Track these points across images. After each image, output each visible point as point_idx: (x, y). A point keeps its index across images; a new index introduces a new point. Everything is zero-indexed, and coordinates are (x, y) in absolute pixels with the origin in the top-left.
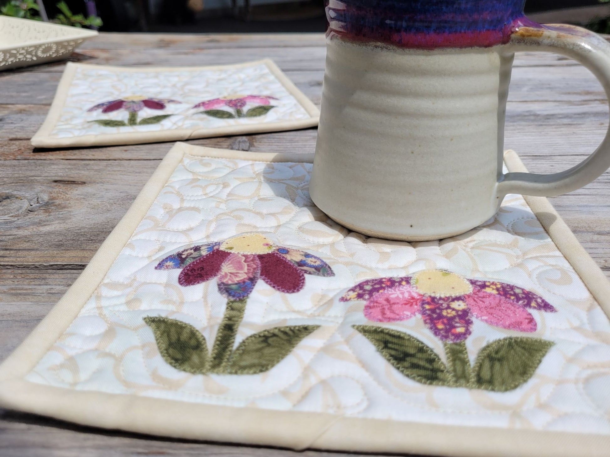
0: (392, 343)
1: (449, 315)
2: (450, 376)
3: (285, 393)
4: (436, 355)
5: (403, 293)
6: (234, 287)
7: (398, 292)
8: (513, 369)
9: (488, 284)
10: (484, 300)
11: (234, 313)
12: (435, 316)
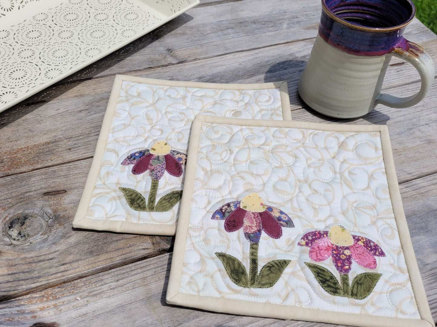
0: (321, 273)
1: (343, 258)
2: (341, 292)
3: (279, 295)
4: (337, 281)
5: (324, 243)
6: (252, 235)
7: (323, 242)
8: (365, 289)
9: (360, 238)
10: (358, 249)
11: (254, 250)
12: (337, 258)
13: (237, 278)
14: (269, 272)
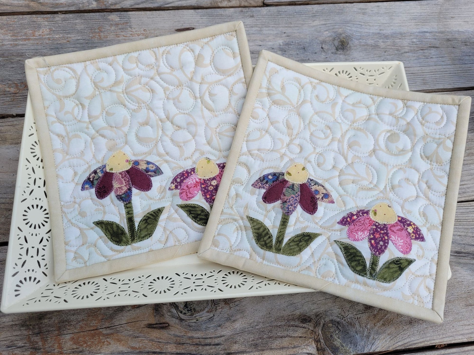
0: (192, 211)
1: (211, 189)
3: (160, 241)
5: (193, 180)
6: (123, 196)
11: (129, 209)
14: (146, 225)
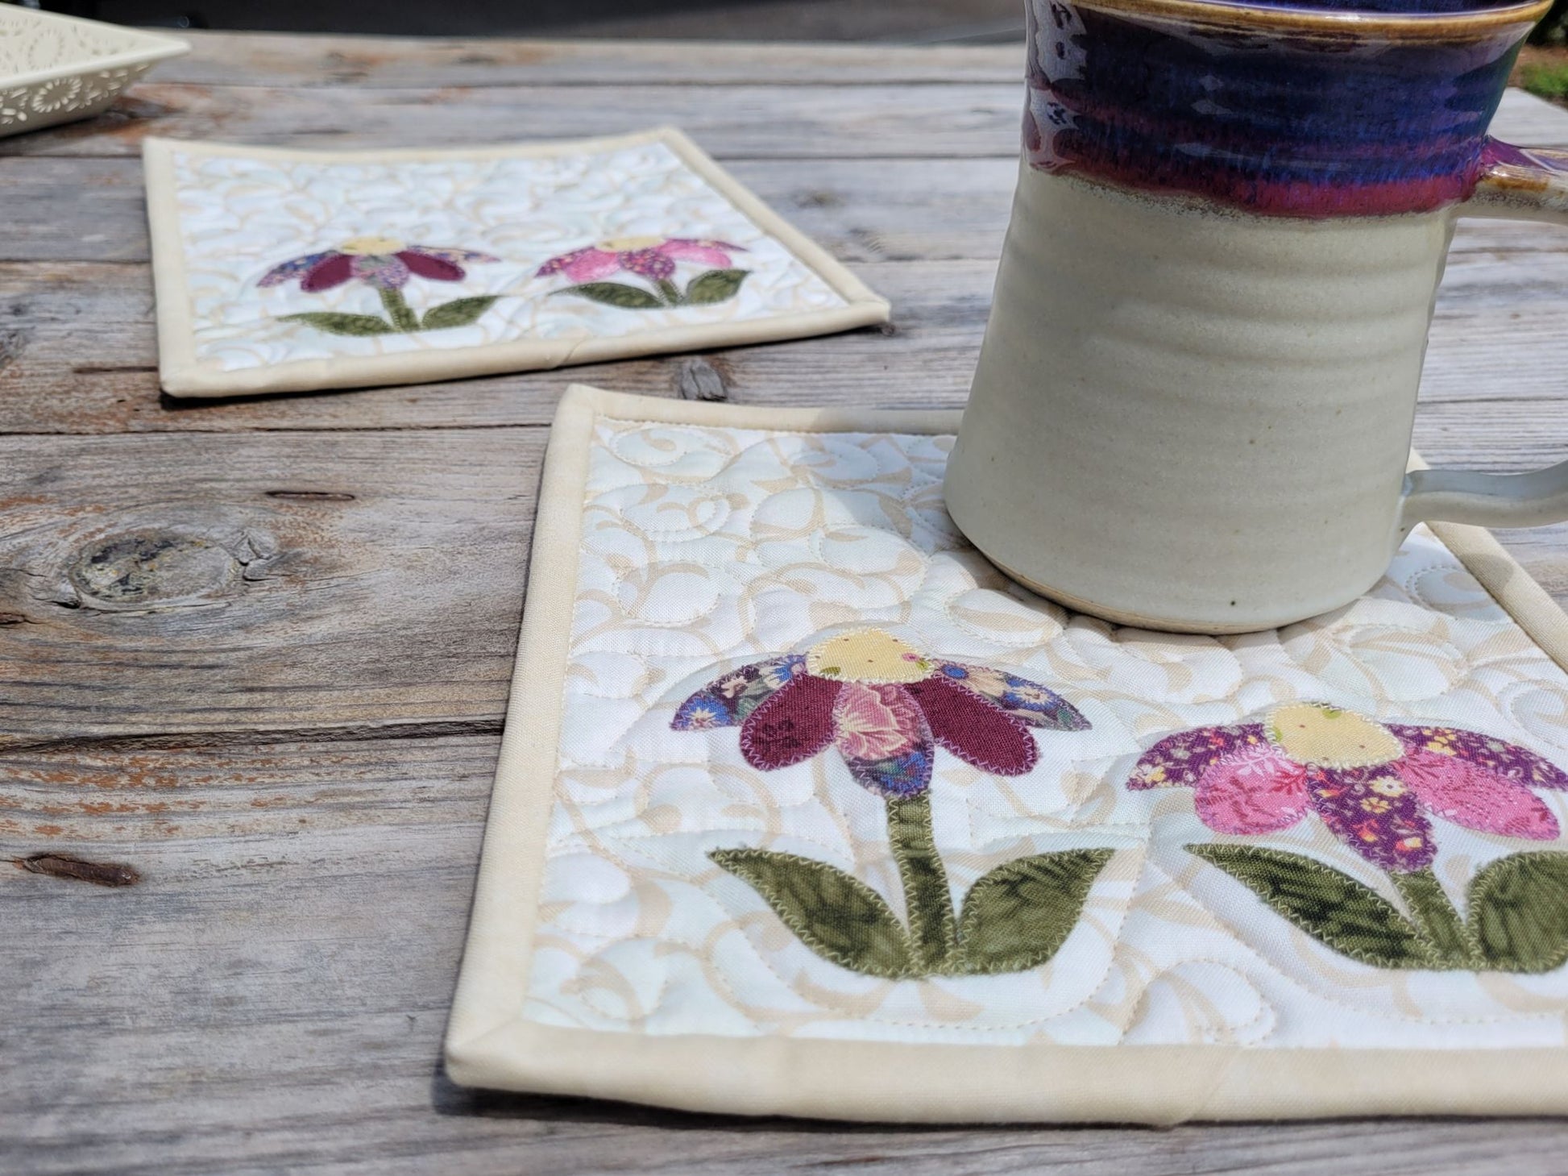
0: (1285, 881)
1: (1378, 811)
2: (1428, 948)
3: (1096, 1006)
4: (1385, 902)
5: (1260, 764)
6: (886, 766)
7: (1251, 762)
8: (1545, 922)
9: (1427, 733)
10: (1434, 770)
11: (909, 830)
12: (1349, 814)
13: (843, 941)
14: (1013, 902)
